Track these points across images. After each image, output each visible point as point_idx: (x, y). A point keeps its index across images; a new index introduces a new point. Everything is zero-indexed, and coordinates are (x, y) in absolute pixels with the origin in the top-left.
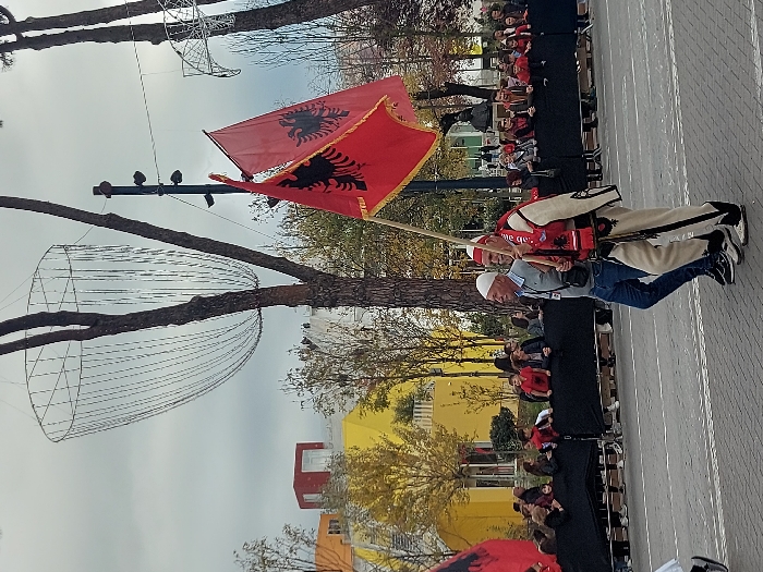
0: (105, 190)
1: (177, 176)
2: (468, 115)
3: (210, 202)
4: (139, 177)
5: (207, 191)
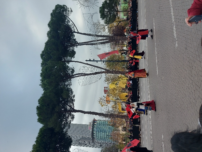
0: (87, 61)
1: (94, 59)
2: (124, 53)
3: (97, 62)
4: (90, 59)
5: (97, 61)
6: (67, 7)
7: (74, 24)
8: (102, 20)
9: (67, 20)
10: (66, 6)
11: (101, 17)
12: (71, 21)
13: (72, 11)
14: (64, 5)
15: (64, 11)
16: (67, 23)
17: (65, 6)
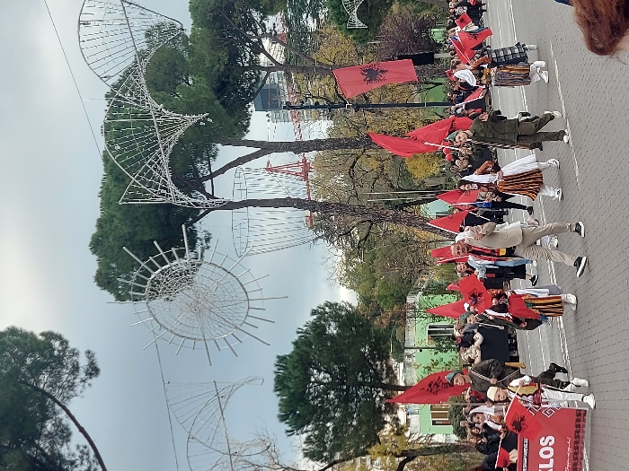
6: (71, 345)
7: (97, 455)
8: (290, 433)
9: (49, 426)
10: (64, 342)
11: (283, 418)
12: (82, 430)
13: (93, 371)
14: (50, 336)
15: (44, 366)
16: (53, 443)
17: (59, 337)
